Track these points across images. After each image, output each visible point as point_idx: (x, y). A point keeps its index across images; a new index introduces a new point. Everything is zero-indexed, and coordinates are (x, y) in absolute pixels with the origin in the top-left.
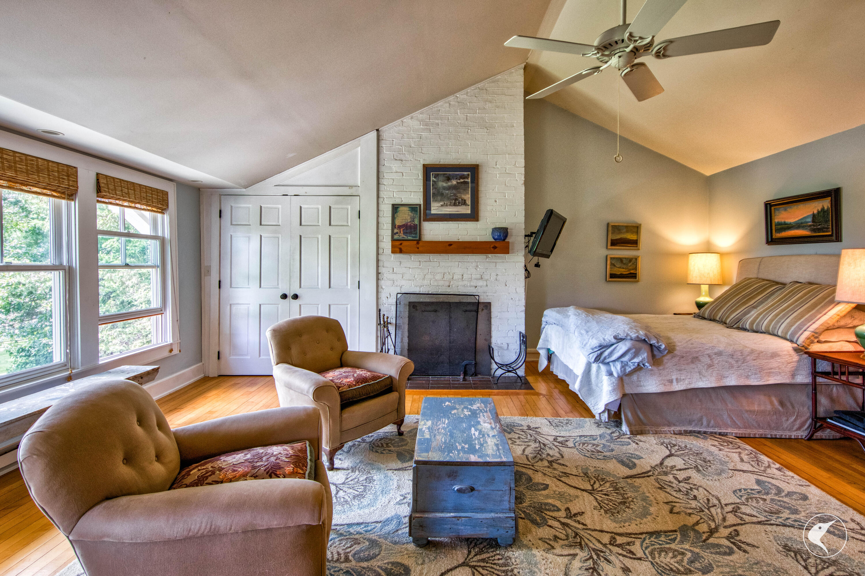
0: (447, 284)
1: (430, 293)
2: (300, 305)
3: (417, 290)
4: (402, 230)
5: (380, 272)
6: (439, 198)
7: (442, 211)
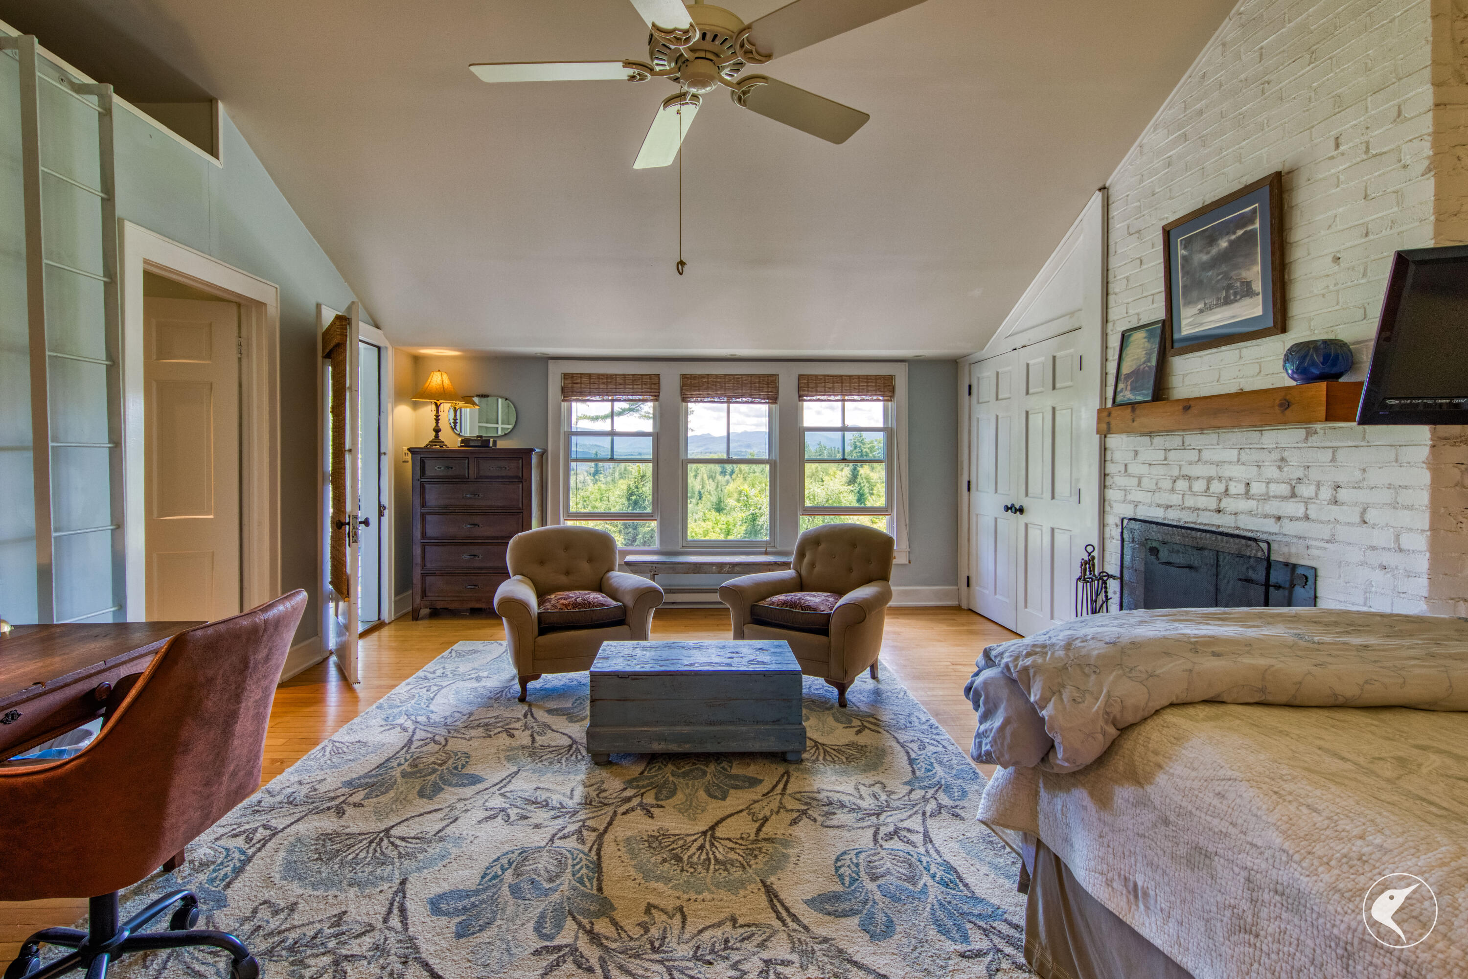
1: (1181, 524)
2: (1026, 525)
4: (1129, 383)
5: (1107, 472)
6: (1195, 294)
7: (1201, 324)
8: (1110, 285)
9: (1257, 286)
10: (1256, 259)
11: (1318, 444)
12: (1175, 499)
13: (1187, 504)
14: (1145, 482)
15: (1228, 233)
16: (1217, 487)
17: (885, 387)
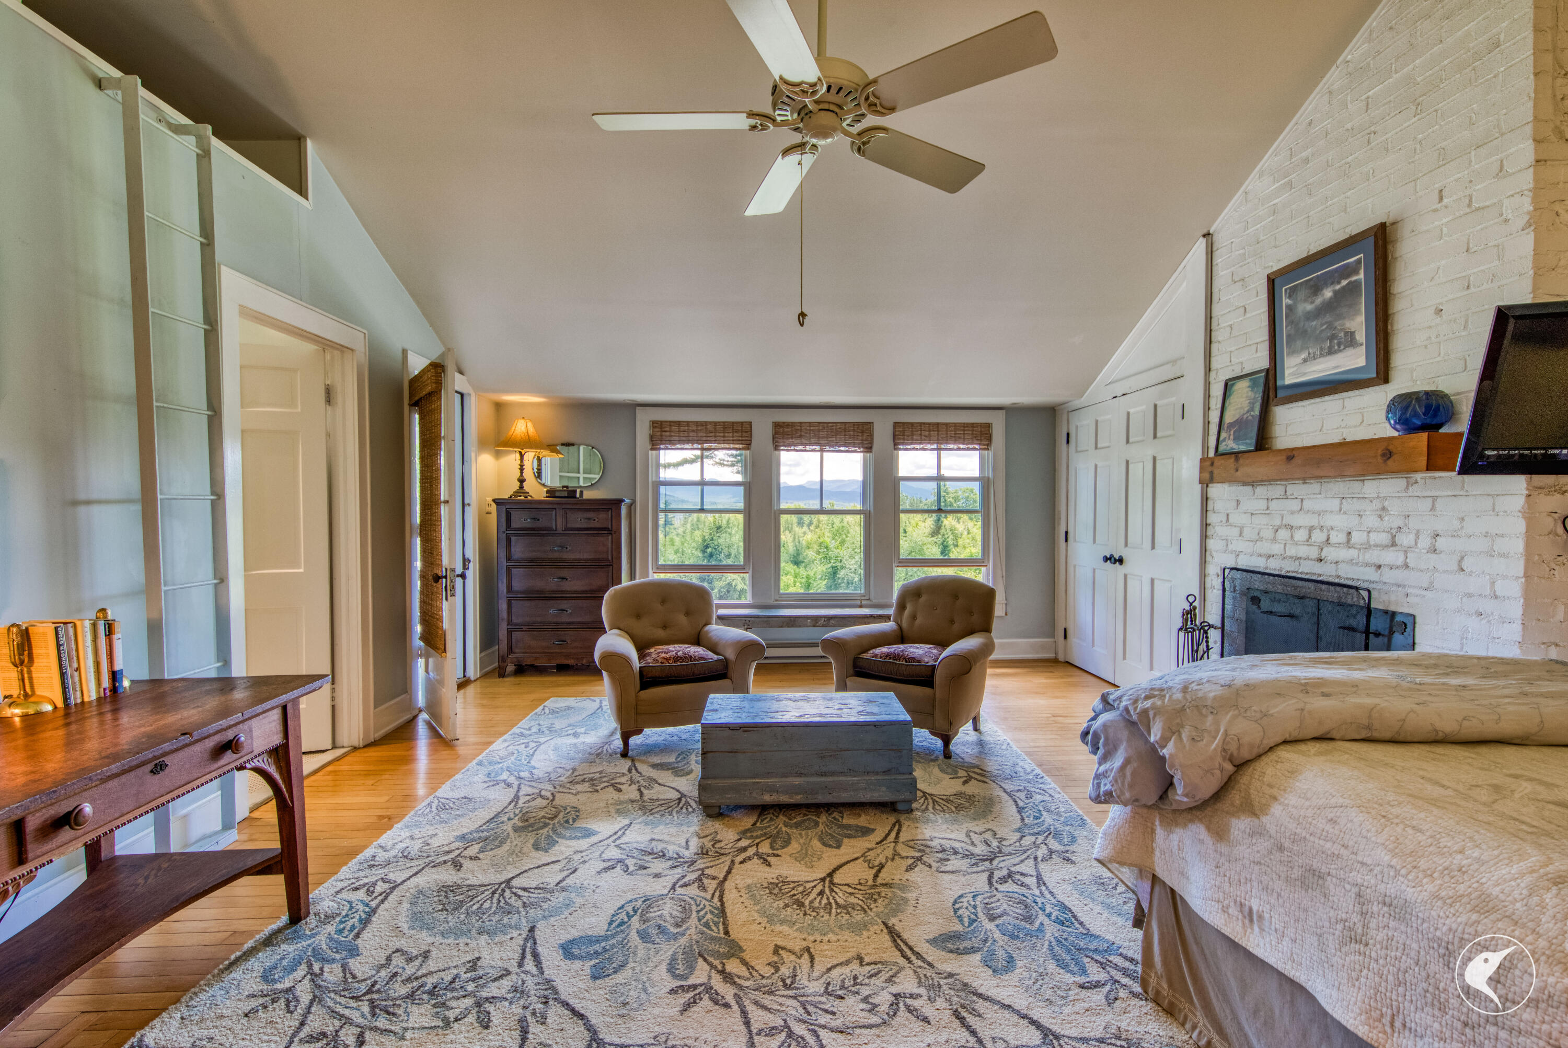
0: (1315, 552)
2: (1126, 576)
4: (1232, 432)
5: (1208, 522)
6: (1299, 343)
7: (1305, 374)
8: (1213, 333)
9: (1361, 337)
10: (1359, 310)
11: (1420, 494)
12: (1277, 549)
13: (1288, 553)
14: (1246, 531)
15: (1332, 283)
16: (1319, 537)
17: (982, 435)
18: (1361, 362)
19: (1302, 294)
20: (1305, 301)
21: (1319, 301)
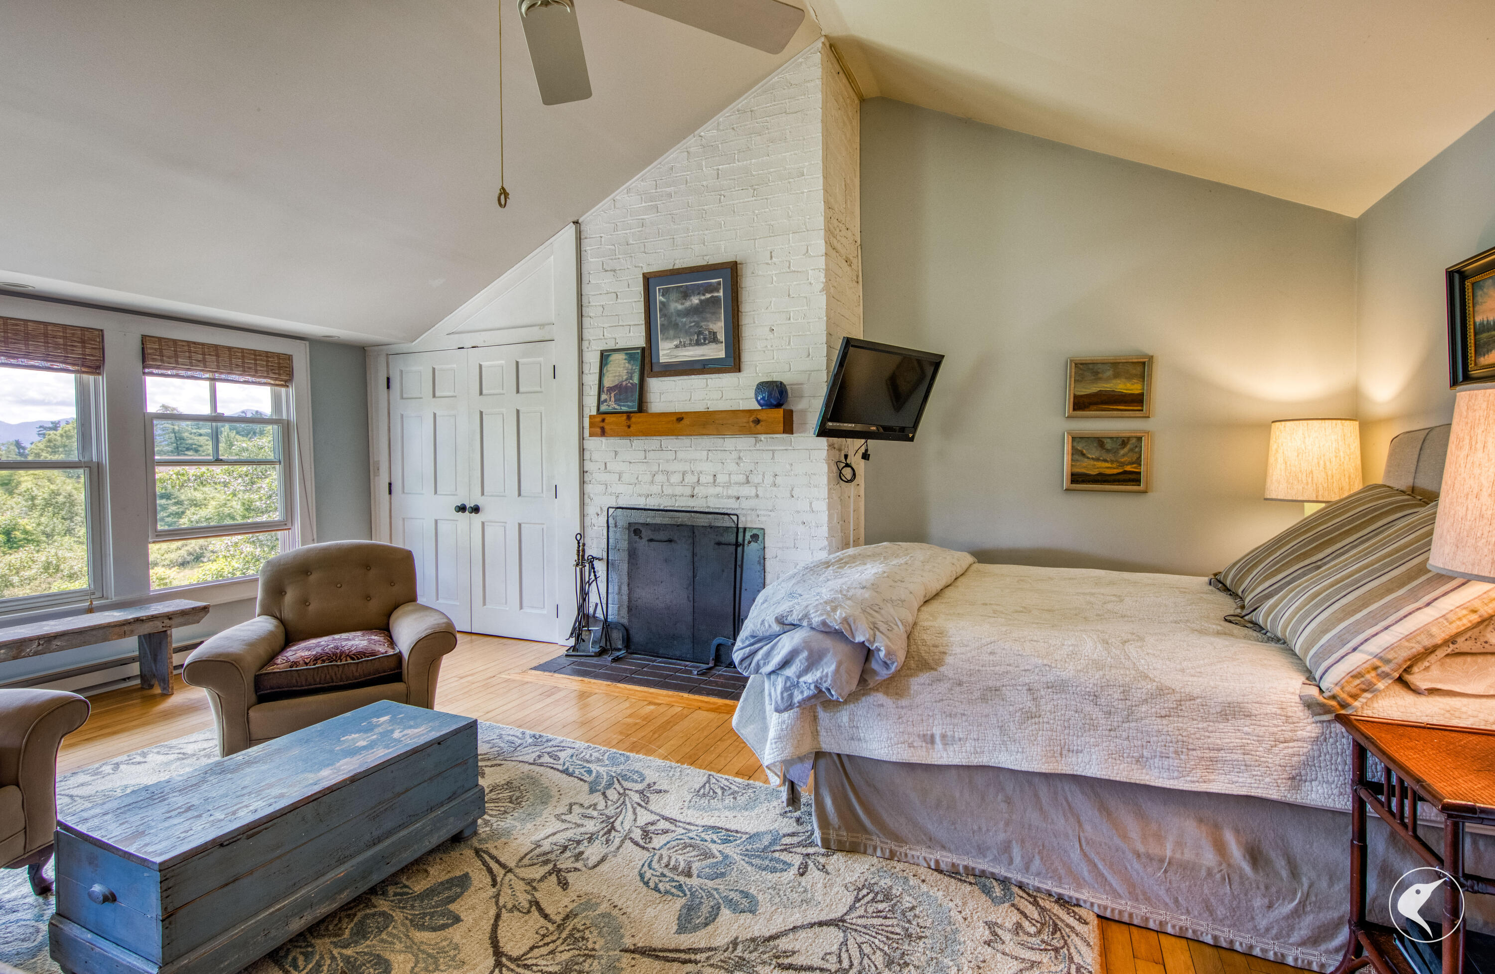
0: (688, 491)
1: (662, 508)
2: (483, 523)
3: (641, 502)
4: (614, 394)
5: (585, 469)
6: (672, 332)
7: (677, 357)
9: (721, 336)
10: (720, 317)
11: (763, 448)
12: (656, 489)
13: (665, 492)
14: (625, 477)
15: (699, 294)
16: (690, 479)
17: (280, 368)
18: (722, 354)
19: (674, 296)
20: (676, 301)
21: (688, 304)
